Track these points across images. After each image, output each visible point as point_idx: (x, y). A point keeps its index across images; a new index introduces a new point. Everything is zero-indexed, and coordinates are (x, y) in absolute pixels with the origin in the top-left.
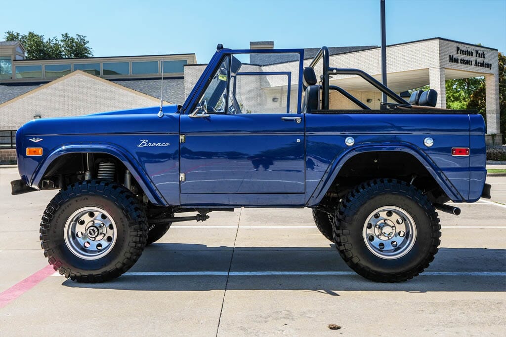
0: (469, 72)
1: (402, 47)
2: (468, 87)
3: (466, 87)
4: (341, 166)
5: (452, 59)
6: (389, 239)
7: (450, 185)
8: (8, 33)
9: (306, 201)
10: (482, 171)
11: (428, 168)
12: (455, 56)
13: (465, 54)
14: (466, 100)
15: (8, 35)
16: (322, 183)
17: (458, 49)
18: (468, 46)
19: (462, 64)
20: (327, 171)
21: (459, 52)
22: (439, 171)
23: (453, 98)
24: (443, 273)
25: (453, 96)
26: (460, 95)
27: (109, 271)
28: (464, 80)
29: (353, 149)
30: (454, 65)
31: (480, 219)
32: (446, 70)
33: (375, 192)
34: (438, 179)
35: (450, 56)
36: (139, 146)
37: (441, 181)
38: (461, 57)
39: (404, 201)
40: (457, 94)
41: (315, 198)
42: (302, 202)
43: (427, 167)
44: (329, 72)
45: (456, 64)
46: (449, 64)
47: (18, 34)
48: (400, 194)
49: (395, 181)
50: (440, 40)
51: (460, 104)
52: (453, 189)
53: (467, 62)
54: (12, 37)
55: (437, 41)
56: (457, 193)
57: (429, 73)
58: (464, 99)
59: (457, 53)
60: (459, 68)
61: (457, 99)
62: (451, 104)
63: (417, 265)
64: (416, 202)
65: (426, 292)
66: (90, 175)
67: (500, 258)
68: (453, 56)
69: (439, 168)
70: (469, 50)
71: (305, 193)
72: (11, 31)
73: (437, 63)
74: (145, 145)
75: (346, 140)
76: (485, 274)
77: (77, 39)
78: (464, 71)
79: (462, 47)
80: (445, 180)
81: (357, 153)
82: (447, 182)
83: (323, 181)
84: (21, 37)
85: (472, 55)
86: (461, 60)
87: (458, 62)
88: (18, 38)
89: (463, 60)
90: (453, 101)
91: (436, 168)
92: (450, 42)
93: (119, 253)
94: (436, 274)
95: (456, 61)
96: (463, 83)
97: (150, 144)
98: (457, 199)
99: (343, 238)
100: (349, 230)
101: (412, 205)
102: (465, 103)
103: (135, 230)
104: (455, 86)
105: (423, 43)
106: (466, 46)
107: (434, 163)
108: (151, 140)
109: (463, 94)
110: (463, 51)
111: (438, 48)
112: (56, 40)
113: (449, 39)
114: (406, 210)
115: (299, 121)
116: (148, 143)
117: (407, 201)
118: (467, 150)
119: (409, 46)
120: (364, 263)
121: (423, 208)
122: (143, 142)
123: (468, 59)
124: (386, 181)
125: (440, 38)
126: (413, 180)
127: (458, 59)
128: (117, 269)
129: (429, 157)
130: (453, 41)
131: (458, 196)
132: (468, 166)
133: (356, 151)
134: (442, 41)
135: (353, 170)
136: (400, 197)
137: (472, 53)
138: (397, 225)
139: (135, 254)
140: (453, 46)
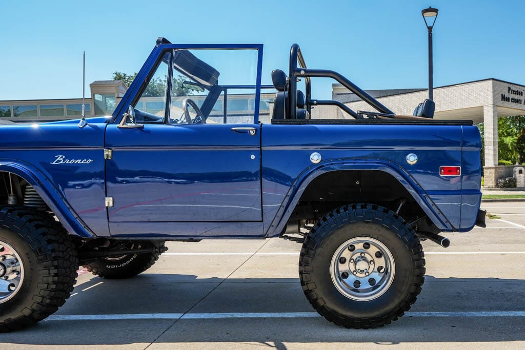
0: (519, 110)
1: (460, 87)
2: (520, 124)
3: (518, 125)
4: (304, 188)
5: (504, 98)
6: (367, 276)
7: (437, 211)
8: (116, 74)
9: (265, 232)
10: (477, 194)
11: (412, 191)
12: (507, 95)
13: (516, 94)
14: (518, 135)
15: (115, 76)
16: (282, 209)
17: (509, 89)
18: (519, 87)
19: (513, 103)
20: (288, 194)
21: (510, 92)
22: (424, 195)
23: (506, 133)
24: (434, 313)
25: (506, 131)
26: (512, 131)
27: (14, 319)
28: (516, 117)
29: (319, 166)
30: (506, 103)
31: (506, 243)
32: (499, 108)
33: (344, 220)
34: (422, 204)
35: (502, 95)
36: (54, 163)
37: (426, 206)
38: (512, 96)
39: (379, 231)
40: (510, 130)
41: (275, 227)
42: (261, 233)
43: (409, 190)
44: (296, 74)
45: (507, 102)
46: (501, 103)
47: (125, 75)
48: (376, 222)
49: (370, 206)
50: (494, 81)
51: (512, 139)
52: (440, 216)
53: (518, 101)
54: (119, 77)
55: (491, 82)
56: (446, 220)
57: (483, 110)
58: (516, 134)
59: (509, 93)
60: (510, 106)
61: (509, 135)
62: (504, 138)
63: (395, 308)
64: (395, 232)
65: (398, 343)
66: (14, 199)
67: (508, 290)
68: (504, 95)
69: (424, 191)
70: (520, 90)
71: (262, 221)
72: (119, 71)
73: (491, 102)
74: (61, 162)
75: (311, 156)
76: (483, 314)
77: (179, 80)
78: (514, 109)
79: (514, 88)
80: (431, 205)
81: (324, 172)
82: (434, 208)
83: (283, 206)
84: (127, 77)
85: (522, 95)
86: (512, 99)
87: (509, 101)
88: (125, 78)
89: (514, 99)
90: (506, 136)
91: (419, 191)
92: (502, 83)
93: (26, 296)
94: (426, 314)
95: (508, 99)
96: (515, 120)
97: (67, 161)
98: (446, 229)
99: (306, 277)
100: (312, 267)
101: (389, 235)
102: (516, 138)
103: (46, 268)
104: (508, 123)
105: (479, 84)
106: (516, 86)
107: (418, 184)
108: (69, 155)
109: (515, 130)
110: (514, 91)
111: (492, 88)
112: (160, 81)
113: (502, 80)
114: (383, 242)
115: (252, 133)
116: (64, 160)
117: (383, 232)
118: (459, 168)
119: (467, 86)
120: (331, 305)
121: (402, 239)
122: (58, 159)
123: (518, 99)
124: (359, 207)
125: (493, 79)
126: (401, 205)
127: (509, 98)
128: (25, 316)
129: (413, 178)
130: (505, 82)
131: (448, 224)
132: (459, 189)
133: (322, 170)
134: (495, 81)
135: (331, 194)
136: (374, 226)
137: (522, 93)
138: (376, 259)
139: (48, 297)
140: (504, 87)
